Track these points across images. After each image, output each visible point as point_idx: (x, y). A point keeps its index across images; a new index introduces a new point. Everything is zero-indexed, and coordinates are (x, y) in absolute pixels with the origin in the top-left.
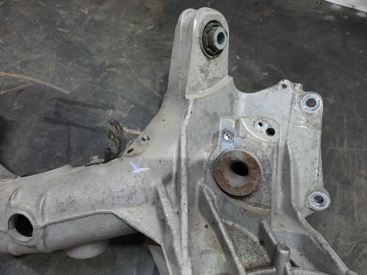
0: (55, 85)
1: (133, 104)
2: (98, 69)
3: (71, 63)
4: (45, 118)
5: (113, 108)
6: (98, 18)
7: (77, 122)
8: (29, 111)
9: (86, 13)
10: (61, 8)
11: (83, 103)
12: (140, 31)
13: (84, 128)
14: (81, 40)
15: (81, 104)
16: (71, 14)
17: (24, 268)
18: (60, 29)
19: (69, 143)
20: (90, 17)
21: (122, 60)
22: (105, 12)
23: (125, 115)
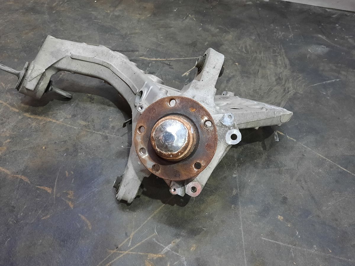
1: (148, 48)
3: (107, 35)
5: (138, 51)
6: (117, 14)
9: (109, 12)
10: (92, 11)
11: (120, 51)
12: (143, 18)
14: (110, 24)
16: (100, 13)
18: (95, 21)
20: (111, 14)
21: (137, 31)
22: (120, 11)
23: (145, 53)
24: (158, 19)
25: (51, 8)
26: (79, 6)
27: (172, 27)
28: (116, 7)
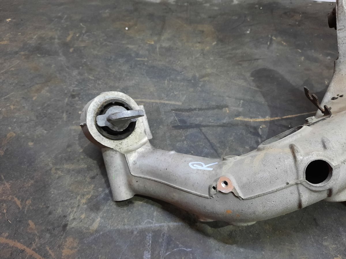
0: (164, 100)
1: (241, 99)
2: (193, 81)
3: (166, 82)
4: (173, 127)
5: (227, 106)
6: (166, 44)
7: (204, 124)
8: (155, 125)
9: (153, 43)
10: (128, 44)
11: (198, 108)
12: (208, 48)
13: (213, 126)
14: (162, 63)
15: (197, 110)
16: (140, 46)
17: (242, 250)
18: (138, 59)
19: (209, 141)
20: (158, 46)
21: (209, 71)
22: (169, 39)
23: (241, 109)
24: (230, 48)
25: (66, 45)
26: (105, 38)
27: (258, 59)
28: (160, 34)
